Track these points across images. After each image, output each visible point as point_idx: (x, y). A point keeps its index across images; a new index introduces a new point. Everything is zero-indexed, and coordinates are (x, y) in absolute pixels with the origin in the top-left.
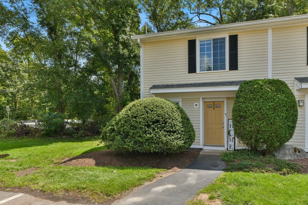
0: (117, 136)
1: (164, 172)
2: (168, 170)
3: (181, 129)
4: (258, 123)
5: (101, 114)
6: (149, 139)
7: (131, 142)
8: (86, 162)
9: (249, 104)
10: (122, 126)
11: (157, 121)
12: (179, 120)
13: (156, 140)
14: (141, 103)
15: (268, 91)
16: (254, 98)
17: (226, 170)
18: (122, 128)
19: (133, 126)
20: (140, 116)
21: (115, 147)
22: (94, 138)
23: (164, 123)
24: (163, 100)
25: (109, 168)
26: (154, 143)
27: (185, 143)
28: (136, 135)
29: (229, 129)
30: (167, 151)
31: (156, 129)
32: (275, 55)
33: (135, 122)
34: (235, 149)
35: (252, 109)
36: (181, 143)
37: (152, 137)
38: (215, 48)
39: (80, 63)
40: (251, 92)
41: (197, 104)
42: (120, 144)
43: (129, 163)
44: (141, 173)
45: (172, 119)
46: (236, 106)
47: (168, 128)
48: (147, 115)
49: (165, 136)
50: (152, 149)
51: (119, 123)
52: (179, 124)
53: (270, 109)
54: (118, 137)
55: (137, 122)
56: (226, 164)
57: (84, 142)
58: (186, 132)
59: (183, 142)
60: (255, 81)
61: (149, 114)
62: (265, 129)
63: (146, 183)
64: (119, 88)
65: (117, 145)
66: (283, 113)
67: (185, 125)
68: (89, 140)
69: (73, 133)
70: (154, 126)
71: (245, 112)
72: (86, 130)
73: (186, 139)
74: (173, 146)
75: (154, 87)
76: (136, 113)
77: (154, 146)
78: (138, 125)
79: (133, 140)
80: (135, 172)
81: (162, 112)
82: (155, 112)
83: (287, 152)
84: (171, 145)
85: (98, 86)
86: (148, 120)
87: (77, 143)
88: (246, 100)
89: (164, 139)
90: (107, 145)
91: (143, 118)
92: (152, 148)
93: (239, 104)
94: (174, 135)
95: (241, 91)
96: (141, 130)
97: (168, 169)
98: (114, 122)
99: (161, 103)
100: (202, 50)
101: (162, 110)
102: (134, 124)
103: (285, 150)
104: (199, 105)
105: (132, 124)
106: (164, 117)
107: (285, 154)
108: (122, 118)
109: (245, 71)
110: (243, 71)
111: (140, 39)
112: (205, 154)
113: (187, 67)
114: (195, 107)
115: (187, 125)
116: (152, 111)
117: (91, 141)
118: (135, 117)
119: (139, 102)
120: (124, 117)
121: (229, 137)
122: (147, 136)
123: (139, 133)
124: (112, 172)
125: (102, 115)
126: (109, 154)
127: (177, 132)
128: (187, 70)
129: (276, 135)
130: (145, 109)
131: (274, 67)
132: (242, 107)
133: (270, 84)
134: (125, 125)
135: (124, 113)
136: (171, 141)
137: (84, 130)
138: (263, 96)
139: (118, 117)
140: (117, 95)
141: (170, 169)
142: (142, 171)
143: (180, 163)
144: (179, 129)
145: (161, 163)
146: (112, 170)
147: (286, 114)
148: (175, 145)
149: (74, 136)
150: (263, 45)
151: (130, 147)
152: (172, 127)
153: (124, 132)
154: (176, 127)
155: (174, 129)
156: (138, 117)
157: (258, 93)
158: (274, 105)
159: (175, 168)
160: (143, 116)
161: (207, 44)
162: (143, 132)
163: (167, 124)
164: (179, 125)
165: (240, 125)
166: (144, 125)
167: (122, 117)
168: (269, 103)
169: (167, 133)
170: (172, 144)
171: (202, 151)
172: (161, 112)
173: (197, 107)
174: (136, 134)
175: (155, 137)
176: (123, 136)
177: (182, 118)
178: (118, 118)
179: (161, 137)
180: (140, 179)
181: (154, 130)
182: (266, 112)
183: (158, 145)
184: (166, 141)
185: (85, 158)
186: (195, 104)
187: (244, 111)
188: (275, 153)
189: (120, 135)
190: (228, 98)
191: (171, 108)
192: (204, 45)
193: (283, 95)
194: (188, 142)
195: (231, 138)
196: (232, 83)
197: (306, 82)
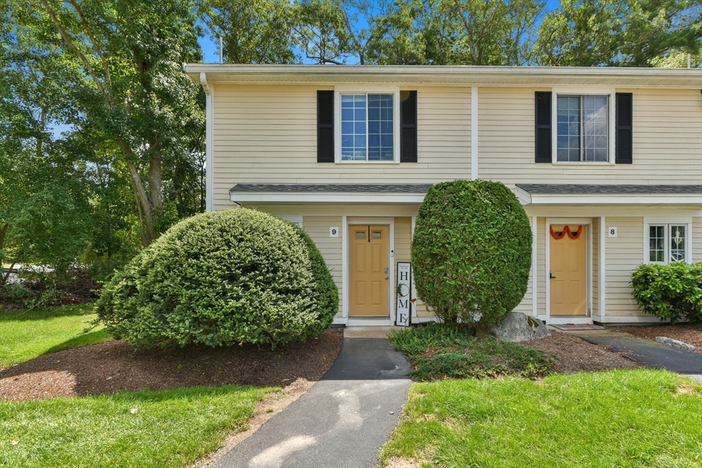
0: (142, 305)
1: (273, 395)
2: (283, 387)
3: (310, 285)
4: (469, 269)
5: (105, 251)
6: (233, 313)
7: (183, 321)
8: (44, 383)
9: (451, 229)
10: (159, 279)
11: (254, 267)
12: (306, 263)
13: (252, 313)
14: (211, 220)
15: (487, 204)
16: (461, 219)
17: (415, 376)
18: (158, 286)
19: (190, 279)
20: (208, 252)
21: (136, 336)
22: (84, 308)
23: (272, 272)
24: (266, 215)
25: (117, 399)
26: (246, 321)
27: (320, 317)
28: (198, 303)
29: (400, 282)
30: (278, 340)
31: (252, 285)
32: (484, 139)
33: (195, 268)
34: (410, 322)
35: (457, 240)
36: (311, 317)
37: (243, 306)
38: (373, 114)
39: (50, 131)
40: (454, 206)
41: (337, 229)
42: (152, 328)
43: (177, 377)
44: (212, 407)
45: (291, 260)
46: (423, 234)
47: (282, 283)
48: (228, 250)
49: (275, 303)
50: (243, 336)
51: (150, 270)
52: (306, 273)
53: (490, 240)
54: (146, 310)
55: (200, 268)
56: (407, 360)
57: (56, 320)
58: (323, 292)
59: (316, 314)
60: (460, 183)
61: (235, 247)
62: (482, 282)
63: (232, 441)
64: (151, 194)
65: (144, 329)
66: (514, 249)
67: (319, 276)
68: (69, 313)
69: (25, 297)
70: (247, 279)
71: (443, 246)
72: (63, 288)
73: (323, 307)
74: (295, 325)
75: (240, 188)
76: (197, 245)
77: (246, 329)
78: (203, 276)
79: (190, 315)
80: (196, 404)
81: (266, 244)
82: (249, 244)
83: (518, 326)
84: (289, 326)
85: (98, 186)
86: (231, 263)
87: (34, 323)
88: (443, 220)
89: (274, 309)
90: (114, 329)
91: (217, 258)
92: (243, 334)
93: (430, 230)
94: (296, 299)
95: (433, 203)
96: (211, 290)
97: (283, 385)
98: (135, 269)
99: (262, 222)
100: (345, 115)
101: (266, 239)
102: (192, 275)
103: (513, 323)
104: (341, 232)
105: (186, 274)
106: (271, 256)
107: (514, 330)
108: (158, 258)
109: (430, 166)
110: (426, 166)
111: (206, 73)
112: (354, 337)
113: (316, 149)
114: (331, 235)
115: (322, 275)
116: (241, 240)
117: (74, 317)
118: (196, 256)
119: (206, 219)
120: (164, 256)
121: (398, 298)
122: (227, 304)
123: (206, 298)
124: (126, 411)
125: (110, 255)
126: (120, 353)
127: (303, 291)
128: (316, 155)
129: (501, 293)
130: (222, 236)
131: (482, 161)
132: (436, 237)
133: (487, 191)
134: (166, 278)
135: (162, 246)
136: (289, 314)
137: (59, 289)
138: (478, 214)
139: (146, 255)
140: (147, 208)
141: (288, 385)
142: (216, 399)
143: (308, 365)
144: (306, 285)
145: (263, 370)
146: (124, 406)
147: (518, 250)
148: (299, 324)
149: (26, 304)
150: (463, 117)
151: (182, 334)
152: (290, 280)
153: (163, 296)
154: (301, 279)
155: (296, 285)
156: (203, 255)
157: (468, 207)
158: (499, 234)
159: (301, 381)
160: (218, 253)
161: (357, 104)
162: (218, 294)
163: (280, 274)
164: (306, 275)
165: (431, 274)
166: (221, 277)
167: (159, 255)
168: (490, 228)
169: (279, 296)
170: (291, 321)
171: (345, 330)
172: (262, 243)
173: (337, 235)
174: (197, 300)
175: (250, 305)
176: (160, 306)
177: (311, 259)
178: (145, 258)
179: (264, 305)
180: (211, 430)
181: (246, 287)
182: (484, 247)
183: (258, 325)
184: (278, 315)
185: (44, 370)
186: (331, 229)
187: (440, 244)
188: (496, 329)
189: (151, 304)
190: (396, 219)
191: (286, 234)
192: (350, 104)
193: (513, 213)
194: (327, 314)
195: (404, 300)
196: (407, 188)
197: (539, 192)
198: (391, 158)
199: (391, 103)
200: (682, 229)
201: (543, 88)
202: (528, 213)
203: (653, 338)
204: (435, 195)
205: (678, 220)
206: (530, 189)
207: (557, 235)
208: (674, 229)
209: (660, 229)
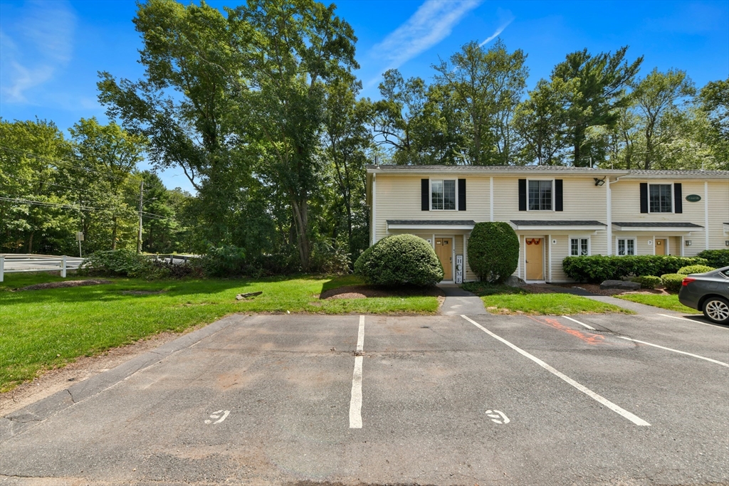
4: (495, 258)
15: (502, 232)
17: (479, 295)
23: (429, 258)
29: (457, 264)
32: (496, 200)
34: (463, 282)
35: (490, 247)
38: (446, 189)
53: (503, 247)
62: (500, 263)
66: (512, 250)
75: (390, 222)
83: (514, 280)
86: (417, 255)
95: (478, 231)
103: (512, 279)
104: (432, 241)
107: (513, 282)
110: (471, 212)
113: (421, 205)
121: (457, 272)
122: (419, 269)
128: (421, 207)
129: (507, 267)
131: (495, 210)
138: (498, 236)
150: (486, 190)
182: (501, 249)
186: (428, 240)
190: (455, 236)
193: (511, 235)
195: (459, 272)
196: (462, 223)
197: (521, 225)
198: (454, 208)
199: (454, 184)
200: (586, 240)
201: (522, 177)
202: (516, 233)
203: (570, 287)
204: (479, 228)
205: (584, 237)
206: (518, 223)
207: (529, 243)
208: (582, 240)
209: (576, 240)
